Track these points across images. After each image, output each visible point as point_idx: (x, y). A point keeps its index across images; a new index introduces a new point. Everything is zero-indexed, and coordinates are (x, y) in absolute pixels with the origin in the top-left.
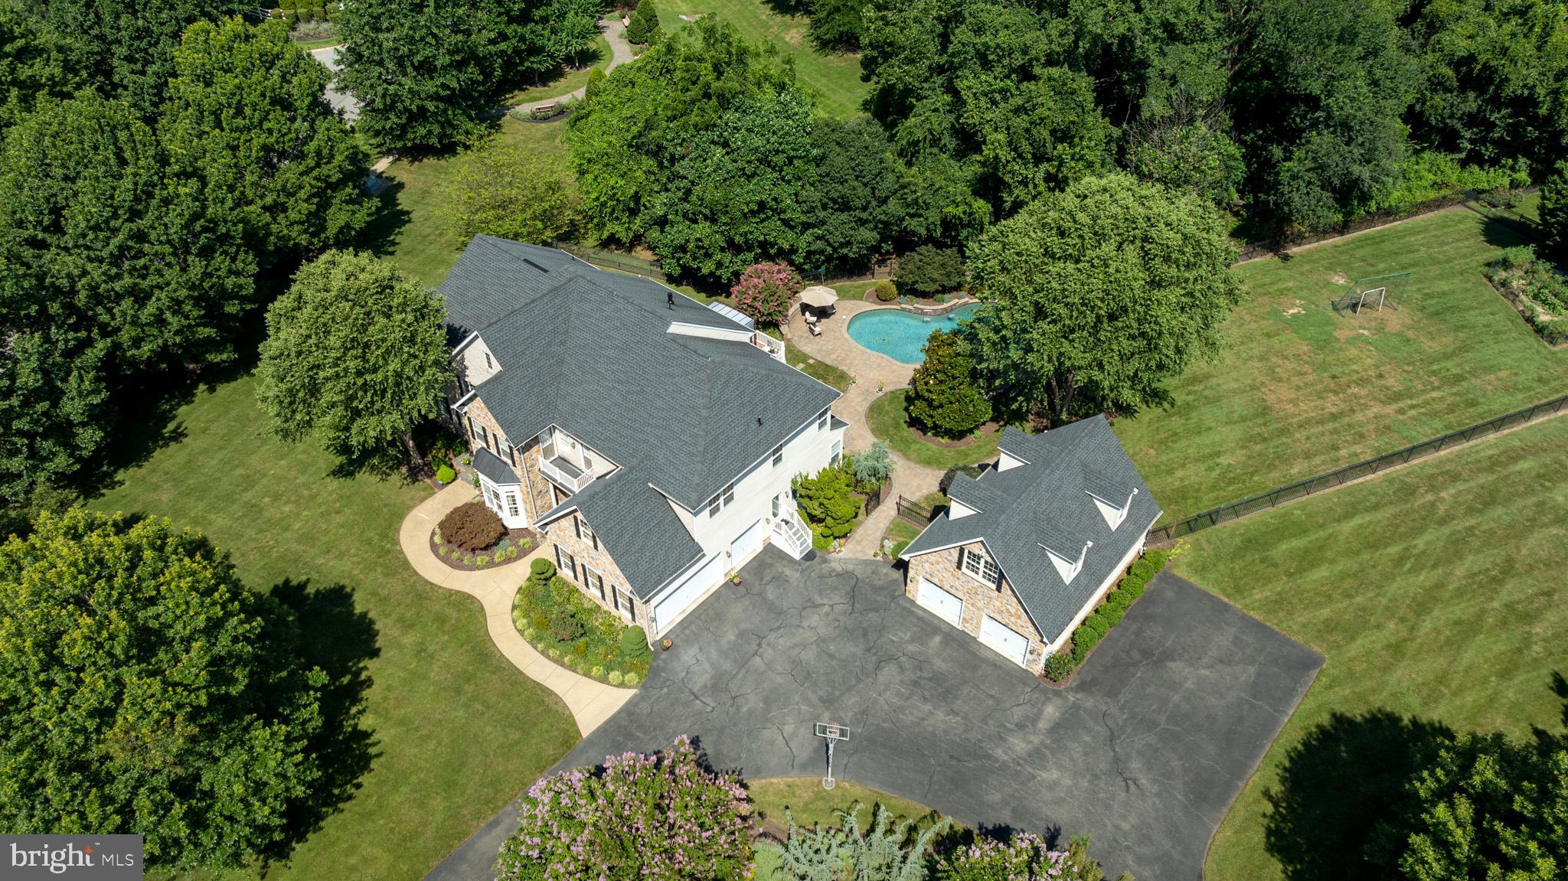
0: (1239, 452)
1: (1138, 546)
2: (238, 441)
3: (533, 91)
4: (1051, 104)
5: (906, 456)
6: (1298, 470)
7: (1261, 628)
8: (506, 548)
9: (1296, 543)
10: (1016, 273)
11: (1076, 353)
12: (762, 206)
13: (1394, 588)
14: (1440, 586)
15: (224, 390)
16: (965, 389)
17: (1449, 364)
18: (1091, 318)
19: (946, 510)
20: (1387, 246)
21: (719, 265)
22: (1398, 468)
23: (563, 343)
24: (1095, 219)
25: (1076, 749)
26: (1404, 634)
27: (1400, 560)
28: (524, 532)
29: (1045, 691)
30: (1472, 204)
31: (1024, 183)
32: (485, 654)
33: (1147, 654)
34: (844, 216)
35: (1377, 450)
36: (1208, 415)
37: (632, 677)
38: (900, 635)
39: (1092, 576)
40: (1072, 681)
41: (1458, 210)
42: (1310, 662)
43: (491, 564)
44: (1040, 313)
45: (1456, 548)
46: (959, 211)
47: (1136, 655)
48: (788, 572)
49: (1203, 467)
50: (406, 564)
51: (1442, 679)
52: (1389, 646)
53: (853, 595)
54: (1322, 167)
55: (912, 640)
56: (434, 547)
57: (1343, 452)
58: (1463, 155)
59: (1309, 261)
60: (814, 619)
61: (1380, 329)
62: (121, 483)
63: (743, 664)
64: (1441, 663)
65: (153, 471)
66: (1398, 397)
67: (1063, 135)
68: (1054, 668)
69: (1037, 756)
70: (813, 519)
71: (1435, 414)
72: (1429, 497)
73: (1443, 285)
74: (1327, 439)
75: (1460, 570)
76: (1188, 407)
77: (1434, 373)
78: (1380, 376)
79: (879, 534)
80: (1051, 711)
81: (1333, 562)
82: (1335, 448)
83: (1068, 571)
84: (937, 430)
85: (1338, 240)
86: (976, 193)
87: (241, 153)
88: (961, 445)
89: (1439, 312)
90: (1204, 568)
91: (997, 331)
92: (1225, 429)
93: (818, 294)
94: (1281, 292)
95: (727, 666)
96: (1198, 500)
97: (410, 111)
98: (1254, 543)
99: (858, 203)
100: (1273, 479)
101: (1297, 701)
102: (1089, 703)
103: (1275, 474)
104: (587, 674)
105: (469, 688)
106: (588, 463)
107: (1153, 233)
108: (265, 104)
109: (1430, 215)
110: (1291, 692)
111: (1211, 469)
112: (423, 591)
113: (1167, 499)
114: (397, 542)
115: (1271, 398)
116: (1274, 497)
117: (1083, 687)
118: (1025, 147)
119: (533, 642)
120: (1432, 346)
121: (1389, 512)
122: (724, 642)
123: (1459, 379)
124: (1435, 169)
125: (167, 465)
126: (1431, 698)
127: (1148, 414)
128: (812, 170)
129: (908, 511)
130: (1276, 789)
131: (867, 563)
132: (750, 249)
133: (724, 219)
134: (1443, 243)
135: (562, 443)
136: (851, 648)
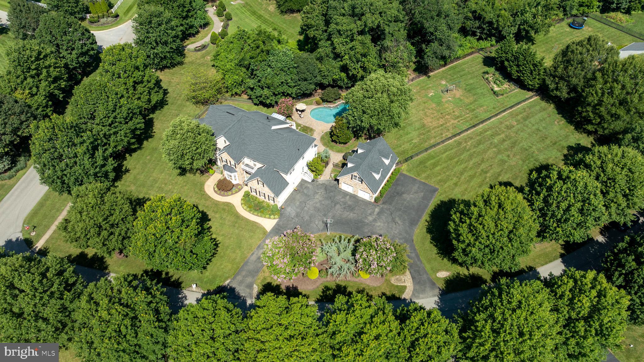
0: (418, 138)
1: (394, 167)
2: (146, 170)
3: (192, 39)
4: (360, 48)
5: (333, 151)
6: (432, 141)
7: (424, 183)
8: (234, 190)
9: (432, 161)
10: (357, 102)
11: (374, 122)
12: (282, 83)
13: (455, 170)
14: (466, 167)
15: (135, 155)
16: (346, 131)
17: (471, 106)
18: (377, 113)
19: (346, 164)
20: (457, 70)
21: (271, 100)
22: (457, 138)
23: (243, 135)
24: (375, 87)
25: (383, 217)
26: (458, 180)
27: (457, 162)
28: (238, 185)
29: (375, 205)
30: (481, 52)
31: (355, 68)
32: (238, 216)
33: (398, 193)
34: (305, 83)
35: (452, 133)
36: (409, 129)
37: (276, 216)
38: (339, 197)
39: (383, 177)
40: (381, 202)
41: (477, 55)
42: (435, 190)
43: (232, 194)
44: (364, 112)
45: (471, 157)
46: (337, 77)
47: (395, 194)
48: (308, 185)
49: (409, 144)
50: (210, 197)
51: (466, 190)
52: (454, 184)
53: (326, 189)
54: (435, 53)
55: (342, 198)
56: (215, 191)
57: (444, 135)
58: (478, 37)
59: (436, 77)
60: (317, 196)
61: (454, 97)
62: (118, 186)
63: (302, 209)
64: (466, 186)
65: (126, 181)
66: (458, 117)
67: (364, 55)
68: (376, 200)
69: (375, 220)
70: (313, 171)
71: (467, 121)
72: (465, 145)
73: (471, 81)
74: (439, 132)
75: (471, 163)
76: (404, 127)
77: (467, 109)
78: (454, 112)
79: (330, 173)
80: (377, 210)
81: (441, 165)
82: (442, 134)
83: (377, 177)
84: (340, 143)
85: (444, 69)
86: (341, 71)
87: (128, 85)
88: (347, 145)
89: (470, 90)
90: (410, 171)
91: (353, 117)
92: (414, 133)
93: (301, 106)
94: (428, 88)
95: (299, 210)
96: (408, 153)
97: (162, 57)
98: (422, 162)
99: (309, 79)
100: (426, 145)
101: (433, 200)
102: (385, 206)
103: (427, 144)
104: (265, 217)
105: (237, 225)
106: (255, 165)
107: (390, 89)
108: (132, 69)
109: (469, 57)
110: (431, 198)
111: (411, 144)
112: (217, 204)
113: (400, 154)
114: (205, 192)
115: (425, 122)
116: (426, 150)
117: (384, 203)
118: (354, 59)
119: (250, 211)
120: (467, 101)
121: (456, 149)
122: (297, 205)
123: (474, 110)
124: (470, 42)
125: (129, 179)
126: (463, 195)
127: (394, 130)
128: (295, 70)
129: (335, 166)
130: (428, 219)
131: (328, 180)
132: (279, 94)
133: (272, 88)
134: (471, 67)
135: (247, 160)
136: (327, 202)
